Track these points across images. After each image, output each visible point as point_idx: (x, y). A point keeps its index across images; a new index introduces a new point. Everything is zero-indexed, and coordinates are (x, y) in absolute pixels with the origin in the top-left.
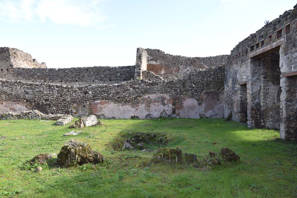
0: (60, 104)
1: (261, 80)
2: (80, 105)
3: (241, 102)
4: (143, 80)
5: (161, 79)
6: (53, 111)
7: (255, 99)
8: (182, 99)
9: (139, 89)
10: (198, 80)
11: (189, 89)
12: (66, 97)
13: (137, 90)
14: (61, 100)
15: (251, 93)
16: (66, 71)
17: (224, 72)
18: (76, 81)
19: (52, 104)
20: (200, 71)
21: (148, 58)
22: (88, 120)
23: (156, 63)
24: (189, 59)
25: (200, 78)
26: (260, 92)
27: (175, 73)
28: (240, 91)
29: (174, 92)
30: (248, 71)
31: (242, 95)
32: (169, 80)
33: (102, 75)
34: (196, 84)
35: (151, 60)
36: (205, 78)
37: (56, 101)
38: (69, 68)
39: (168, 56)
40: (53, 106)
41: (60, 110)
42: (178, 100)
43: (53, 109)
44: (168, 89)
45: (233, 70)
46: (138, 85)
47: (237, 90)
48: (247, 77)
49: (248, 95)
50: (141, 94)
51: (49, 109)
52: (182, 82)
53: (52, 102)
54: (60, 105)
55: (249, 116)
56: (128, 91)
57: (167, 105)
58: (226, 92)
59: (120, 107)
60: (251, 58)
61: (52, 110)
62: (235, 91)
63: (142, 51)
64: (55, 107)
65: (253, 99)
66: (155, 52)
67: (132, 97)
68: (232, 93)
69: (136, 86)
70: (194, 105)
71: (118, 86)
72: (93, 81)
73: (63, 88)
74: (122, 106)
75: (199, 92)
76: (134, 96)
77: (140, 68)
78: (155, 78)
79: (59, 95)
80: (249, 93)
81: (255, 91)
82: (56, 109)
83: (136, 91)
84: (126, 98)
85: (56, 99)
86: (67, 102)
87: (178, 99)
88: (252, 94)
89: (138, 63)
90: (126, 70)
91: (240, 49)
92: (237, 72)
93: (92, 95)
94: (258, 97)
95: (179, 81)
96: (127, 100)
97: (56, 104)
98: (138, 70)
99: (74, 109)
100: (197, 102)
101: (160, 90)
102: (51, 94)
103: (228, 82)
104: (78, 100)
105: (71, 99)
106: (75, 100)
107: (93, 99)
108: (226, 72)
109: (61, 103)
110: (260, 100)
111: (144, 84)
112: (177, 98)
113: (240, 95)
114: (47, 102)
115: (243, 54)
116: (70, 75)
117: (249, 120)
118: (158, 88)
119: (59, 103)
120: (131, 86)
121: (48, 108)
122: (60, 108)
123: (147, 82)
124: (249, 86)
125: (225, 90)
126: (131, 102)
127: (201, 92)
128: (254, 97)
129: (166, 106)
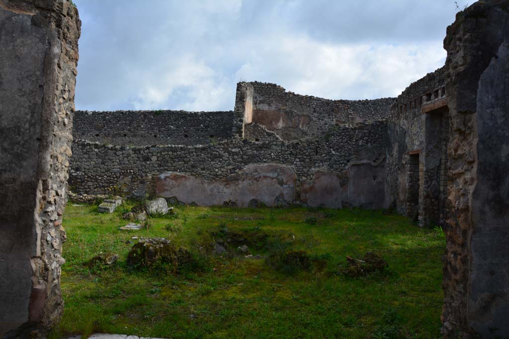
0: (100, 176)
1: (441, 149)
2: (135, 179)
3: (410, 184)
4: (246, 140)
5: (277, 139)
6: (89, 188)
7: (432, 181)
8: (313, 175)
9: (240, 156)
10: (341, 144)
11: (325, 158)
12: (111, 164)
13: (236, 157)
14: (103, 170)
15: (425, 169)
16: (107, 117)
17: (386, 131)
18: (125, 135)
19: (86, 176)
20: (345, 128)
21: (256, 98)
22: (154, 206)
23: (269, 109)
24: (328, 103)
25: (346, 139)
26: (440, 170)
27: (302, 127)
28: (409, 166)
29: (299, 163)
30: (421, 133)
31: (412, 173)
32: (291, 142)
33: (172, 127)
34: (337, 149)
35: (261, 102)
36: (354, 141)
37: (94, 171)
38: (112, 111)
39: (291, 95)
40: (89, 179)
41: (100, 187)
42: (306, 177)
43: (88, 186)
44: (290, 157)
45: (401, 129)
46: (239, 148)
47: (406, 164)
48: (421, 144)
49: (421, 174)
50: (243, 164)
51: (82, 185)
52: (314, 146)
53: (86, 173)
54: (100, 178)
55: (422, 208)
56: (220, 158)
57: (286, 184)
58: (388, 165)
59: (206, 185)
60: (427, 113)
61: (86, 187)
62: (403, 164)
63: (245, 89)
64: (92, 182)
65: (428, 179)
66: (268, 87)
67: (227, 169)
68: (398, 167)
69: (234, 150)
70: (333, 185)
71: (203, 149)
72: (155, 136)
73: (106, 149)
74: (210, 183)
75: (342, 164)
76: (231, 167)
77: (242, 118)
78: (267, 136)
79: (100, 160)
80: (423, 169)
81: (431, 166)
82: (93, 185)
83: (233, 159)
84: (217, 170)
85: (94, 167)
86: (113, 174)
87: (306, 175)
88: (426, 171)
89: (238, 110)
90: (216, 118)
91: (412, 95)
92: (406, 133)
93: (156, 164)
94: (436, 177)
95: (309, 143)
96: (218, 174)
97: (94, 177)
98: (239, 123)
99: (125, 186)
100: (339, 180)
101: (276, 159)
102: (86, 159)
103: (392, 149)
104: (132, 171)
105: (120, 169)
106: (127, 170)
107: (158, 171)
108: (389, 132)
109: (103, 174)
110: (439, 183)
111: (249, 148)
112: (305, 173)
113: (409, 173)
114: (78, 172)
115: (415, 104)
116: (114, 125)
117: (421, 215)
118: (272, 154)
119: (98, 175)
120: (226, 150)
121: (80, 184)
122: (101, 184)
123: (254, 143)
124: (422, 158)
125: (387, 162)
126: (225, 178)
127: (346, 165)
128: (429, 177)
129: (285, 186)
